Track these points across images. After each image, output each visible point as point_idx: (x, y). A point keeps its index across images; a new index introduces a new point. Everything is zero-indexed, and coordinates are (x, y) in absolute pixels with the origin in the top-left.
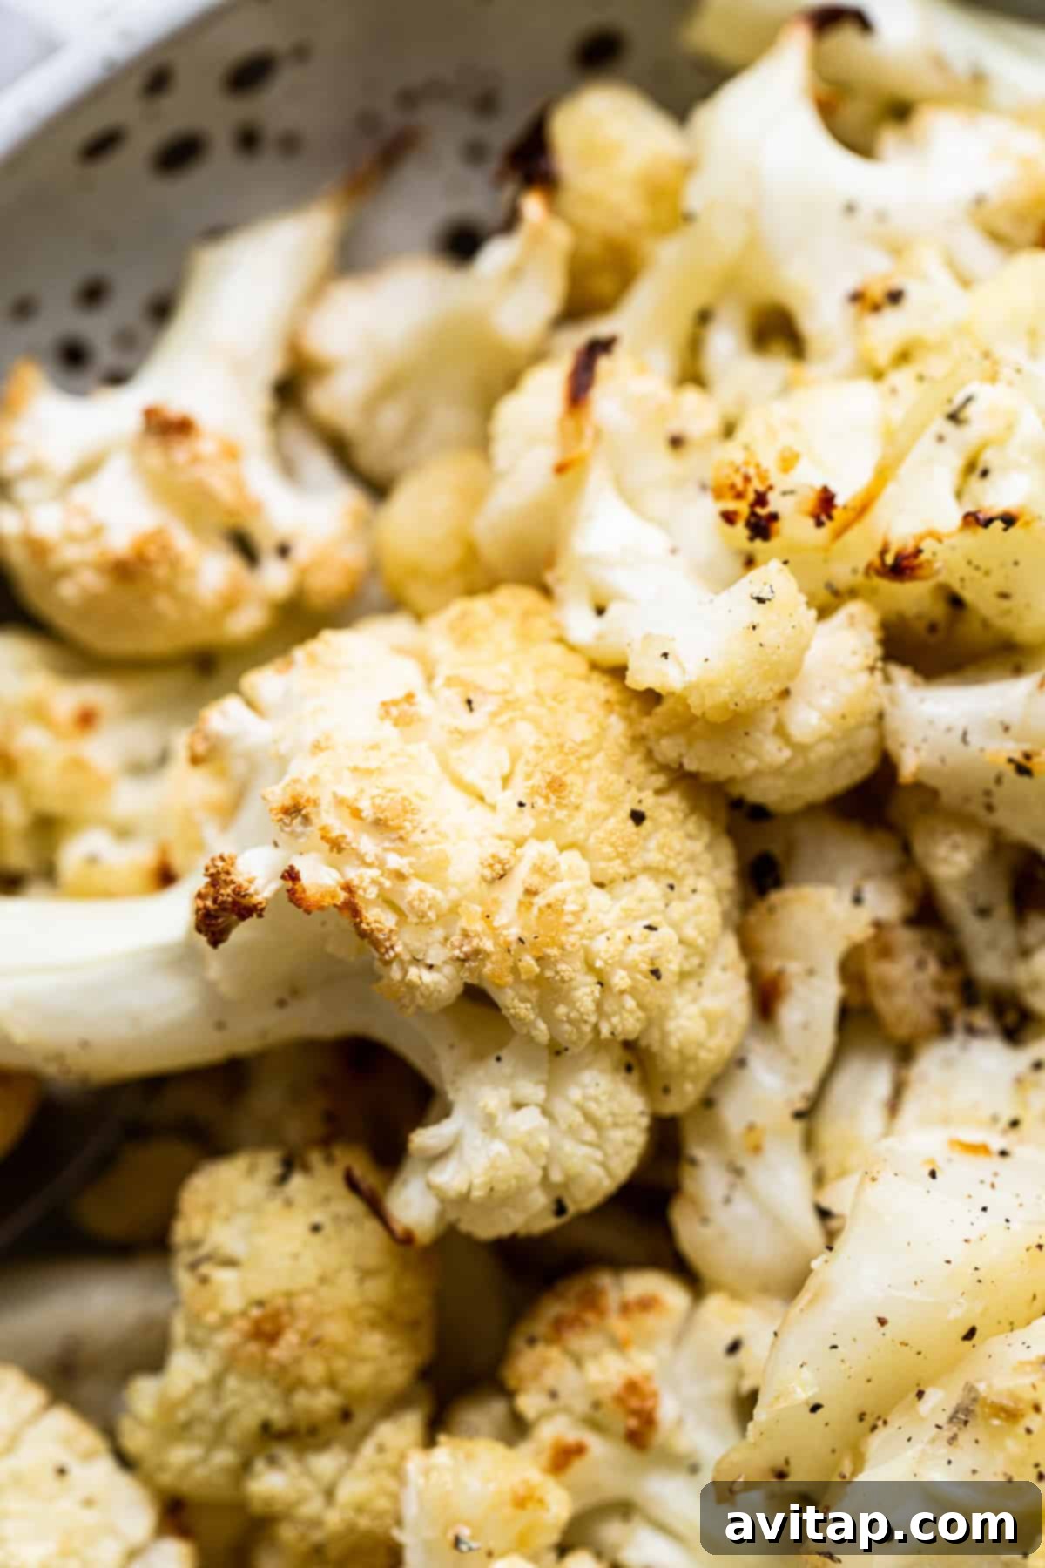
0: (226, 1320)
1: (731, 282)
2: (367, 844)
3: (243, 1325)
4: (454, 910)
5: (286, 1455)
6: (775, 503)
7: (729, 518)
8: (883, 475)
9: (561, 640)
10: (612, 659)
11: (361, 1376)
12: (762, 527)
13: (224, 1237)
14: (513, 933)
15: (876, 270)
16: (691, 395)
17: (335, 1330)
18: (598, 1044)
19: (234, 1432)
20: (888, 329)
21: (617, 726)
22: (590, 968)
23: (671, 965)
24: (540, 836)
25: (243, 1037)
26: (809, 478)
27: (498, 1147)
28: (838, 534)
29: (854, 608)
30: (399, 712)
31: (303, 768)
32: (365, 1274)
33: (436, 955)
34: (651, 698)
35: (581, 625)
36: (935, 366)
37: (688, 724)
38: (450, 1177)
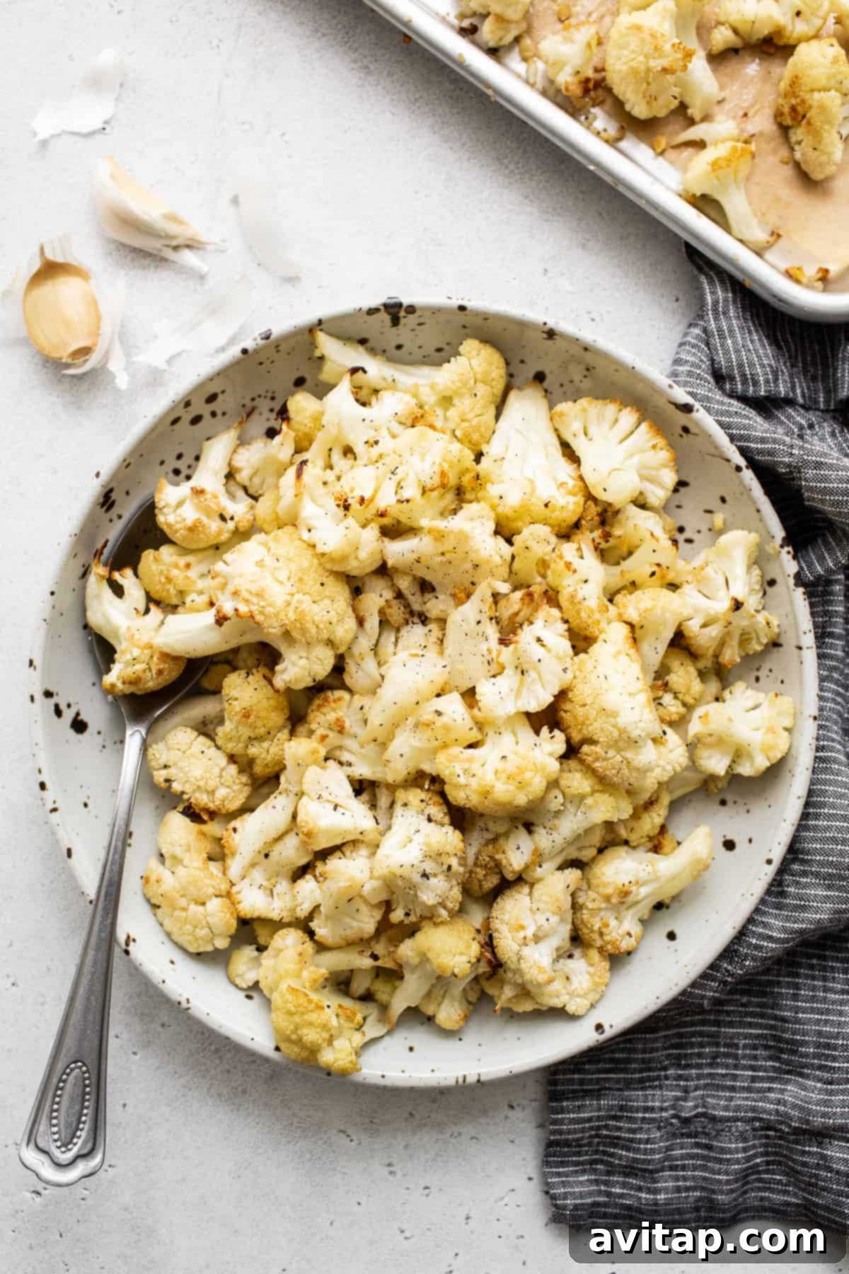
0: (237, 713)
1: (337, 440)
2: (255, 600)
3: (241, 715)
4: (278, 613)
5: (255, 743)
6: (350, 501)
7: (338, 506)
8: (376, 491)
9: (300, 539)
10: (311, 543)
11: (270, 724)
12: (347, 507)
13: (234, 693)
14: (293, 618)
15: (371, 435)
16: (328, 471)
17: (263, 714)
18: (319, 641)
19: (242, 739)
20: (375, 451)
21: (315, 561)
22: (314, 623)
23: (334, 621)
24: (298, 592)
25: (233, 644)
26: (358, 493)
27: (297, 669)
28: (367, 507)
29: (372, 525)
30: (260, 564)
31: (237, 581)
32: (268, 699)
33: (275, 624)
34: (323, 555)
35: (305, 535)
36: (386, 460)
37: (332, 560)
38: (286, 677)
